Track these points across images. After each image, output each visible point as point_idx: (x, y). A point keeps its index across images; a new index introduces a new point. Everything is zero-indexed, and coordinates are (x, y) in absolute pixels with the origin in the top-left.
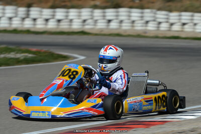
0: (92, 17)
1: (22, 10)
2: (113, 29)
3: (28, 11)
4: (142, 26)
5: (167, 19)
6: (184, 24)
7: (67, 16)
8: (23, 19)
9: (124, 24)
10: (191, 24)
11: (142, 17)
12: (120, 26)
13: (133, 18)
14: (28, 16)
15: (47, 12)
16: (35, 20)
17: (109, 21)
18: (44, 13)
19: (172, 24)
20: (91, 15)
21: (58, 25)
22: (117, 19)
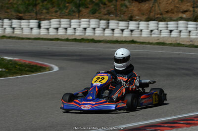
1: (103, 23)
2: (173, 37)
3: (108, 23)
4: (196, 35)
7: (138, 27)
8: (104, 29)
9: (182, 34)
12: (180, 35)
13: (190, 29)
14: (108, 26)
15: (122, 24)
16: (113, 30)
17: (171, 31)
18: (120, 25)
20: (157, 27)
22: (177, 30)
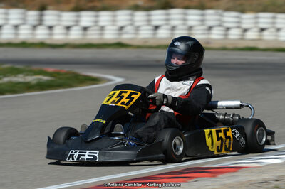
0: (132, 22)
1: (32, 15)
2: (162, 39)
3: (41, 16)
4: (203, 34)
5: (239, 22)
6: (263, 30)
7: (96, 22)
8: (35, 27)
9: (177, 31)
10: (273, 30)
11: (202, 21)
12: (172, 34)
13: (191, 23)
14: (41, 22)
15: (68, 17)
16: (51, 28)
17: (157, 27)
18: (64, 18)
19: (245, 30)
20: (131, 20)
21: (84, 35)
22: (167, 24)
